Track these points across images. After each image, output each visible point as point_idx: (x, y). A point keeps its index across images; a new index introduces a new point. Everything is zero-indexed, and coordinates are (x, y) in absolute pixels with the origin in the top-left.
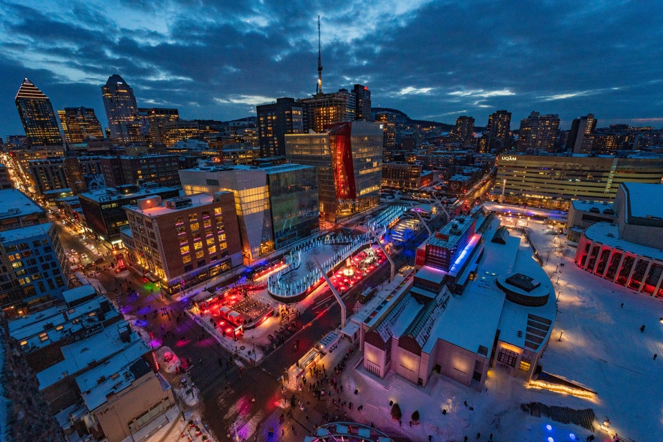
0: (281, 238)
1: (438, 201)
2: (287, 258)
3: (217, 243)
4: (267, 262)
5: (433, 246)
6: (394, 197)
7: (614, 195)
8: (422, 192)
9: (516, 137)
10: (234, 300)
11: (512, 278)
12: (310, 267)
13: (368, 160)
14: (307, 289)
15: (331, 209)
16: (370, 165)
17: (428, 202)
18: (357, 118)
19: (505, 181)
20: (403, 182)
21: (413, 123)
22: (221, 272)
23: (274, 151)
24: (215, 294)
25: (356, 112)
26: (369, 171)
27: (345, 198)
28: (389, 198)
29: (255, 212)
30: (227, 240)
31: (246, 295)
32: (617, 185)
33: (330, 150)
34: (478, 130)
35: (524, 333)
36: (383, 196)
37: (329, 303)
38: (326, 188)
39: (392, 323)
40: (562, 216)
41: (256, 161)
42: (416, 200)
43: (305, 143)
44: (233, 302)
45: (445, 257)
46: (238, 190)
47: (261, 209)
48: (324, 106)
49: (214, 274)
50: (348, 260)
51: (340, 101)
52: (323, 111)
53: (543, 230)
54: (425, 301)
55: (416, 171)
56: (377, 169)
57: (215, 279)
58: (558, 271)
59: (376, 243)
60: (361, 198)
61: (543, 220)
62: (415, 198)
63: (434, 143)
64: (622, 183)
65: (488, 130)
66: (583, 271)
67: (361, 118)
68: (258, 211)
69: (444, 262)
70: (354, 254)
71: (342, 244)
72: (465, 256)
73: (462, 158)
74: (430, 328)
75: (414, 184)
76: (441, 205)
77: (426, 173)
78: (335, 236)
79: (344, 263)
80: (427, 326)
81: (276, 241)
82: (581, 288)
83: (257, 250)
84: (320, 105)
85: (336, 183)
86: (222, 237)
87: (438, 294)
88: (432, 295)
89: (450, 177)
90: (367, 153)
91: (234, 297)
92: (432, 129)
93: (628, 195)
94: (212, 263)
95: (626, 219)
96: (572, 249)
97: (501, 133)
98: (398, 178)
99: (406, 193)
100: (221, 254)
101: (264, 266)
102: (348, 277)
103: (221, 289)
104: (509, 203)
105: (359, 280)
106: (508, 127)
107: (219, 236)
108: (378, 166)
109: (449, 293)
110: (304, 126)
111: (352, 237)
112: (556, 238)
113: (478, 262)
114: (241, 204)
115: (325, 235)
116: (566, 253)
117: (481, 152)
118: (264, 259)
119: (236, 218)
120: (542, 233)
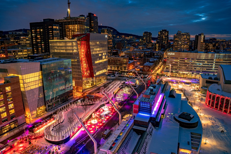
0: (50, 104)
1: (139, 77)
2: (55, 116)
3: (7, 110)
4: (42, 119)
5: (142, 102)
6: (115, 76)
7: (217, 71)
8: (130, 72)
9: (172, 42)
10: (22, 147)
11: (181, 115)
12: (71, 120)
13: (100, 55)
14: (71, 134)
15: (79, 84)
16: (101, 58)
17: (134, 78)
18: (91, 31)
19: (170, 65)
20: (119, 67)
21: (120, 34)
22: (10, 130)
23: (42, 50)
24: (7, 145)
25: (90, 28)
26: (101, 61)
27: (87, 77)
28: (112, 77)
29: (33, 88)
30: (15, 108)
31: (30, 143)
32: (218, 66)
33: (78, 49)
34: (154, 39)
35: (190, 142)
36: (109, 75)
37: (85, 141)
38: (76, 72)
39: (125, 148)
40: (197, 82)
41: (30, 56)
42: (127, 77)
43: (62, 45)
44: (21, 149)
45: (149, 107)
46: (21, 75)
47: (37, 86)
48: (72, 24)
49: (5, 131)
50: (93, 114)
51: (81, 22)
52: (71, 27)
53: (190, 89)
54: (141, 133)
55: (126, 61)
56: (105, 60)
57: (6, 135)
58: (199, 109)
59: (108, 103)
60: (96, 77)
61: (189, 84)
62: (126, 76)
63: (133, 45)
64: (220, 65)
65: (159, 39)
66: (210, 108)
67: (93, 31)
68: (35, 88)
69: (148, 110)
70: (97, 111)
71: (88, 105)
72: (158, 105)
73: (148, 53)
74: (146, 147)
75: (125, 68)
76: (141, 79)
77: (131, 61)
78: (84, 100)
79: (91, 116)
80: (144, 147)
81: (47, 106)
82: (210, 116)
83: (35, 112)
84: (69, 23)
85: (81, 68)
86: (11, 106)
87: (147, 128)
88: (144, 129)
89: (143, 64)
90: (99, 51)
91: (21, 145)
92: (131, 38)
93: (223, 70)
94: (4, 124)
95: (224, 81)
96: (204, 98)
97: (165, 41)
98: (116, 65)
99: (121, 73)
100: (10, 117)
101: (40, 122)
102: (95, 125)
103: (12, 141)
104: (173, 77)
105: (101, 126)
106: (168, 38)
107: (9, 106)
108: (105, 58)
109: (152, 127)
110: (61, 35)
111: (94, 100)
112: (196, 93)
113: (164, 109)
114: (24, 84)
115: (77, 100)
116: (202, 99)
117: (157, 50)
118: (40, 118)
119: (20, 93)
120: (190, 91)
